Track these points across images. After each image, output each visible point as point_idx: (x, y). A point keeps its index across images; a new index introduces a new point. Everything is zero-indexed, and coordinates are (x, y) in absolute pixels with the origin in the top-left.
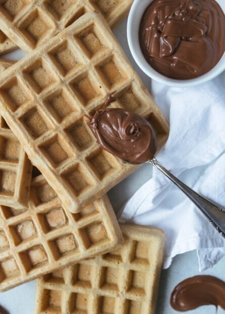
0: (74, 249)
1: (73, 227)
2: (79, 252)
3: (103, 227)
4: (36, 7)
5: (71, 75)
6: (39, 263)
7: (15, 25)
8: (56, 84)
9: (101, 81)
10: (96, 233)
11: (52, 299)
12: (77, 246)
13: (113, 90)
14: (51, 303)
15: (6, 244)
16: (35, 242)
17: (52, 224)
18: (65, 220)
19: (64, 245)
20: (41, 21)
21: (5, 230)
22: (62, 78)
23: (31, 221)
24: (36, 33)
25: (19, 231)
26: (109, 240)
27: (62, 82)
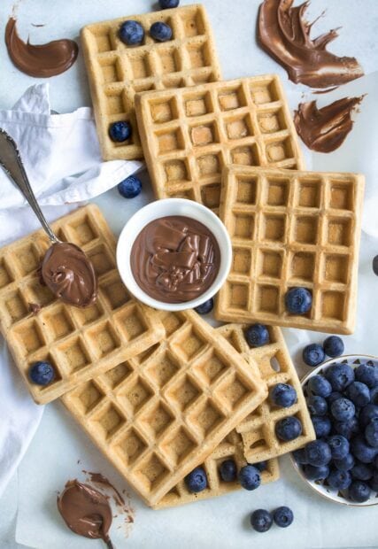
0: (188, 100)
1: (184, 122)
2: (183, 96)
3: (153, 117)
4: (188, 363)
5: (72, 338)
6: (229, 94)
7: (211, 345)
8: (88, 330)
9: (42, 329)
10: (162, 112)
11: (199, 57)
12: (185, 103)
13: (32, 319)
14: (200, 53)
15: (262, 120)
16: (227, 115)
17: (207, 131)
18: (193, 131)
19: (198, 107)
20: (186, 353)
21: (259, 132)
22: (81, 336)
23: (229, 138)
24: (193, 340)
25: (246, 131)
26: (150, 102)
27: (82, 332)
